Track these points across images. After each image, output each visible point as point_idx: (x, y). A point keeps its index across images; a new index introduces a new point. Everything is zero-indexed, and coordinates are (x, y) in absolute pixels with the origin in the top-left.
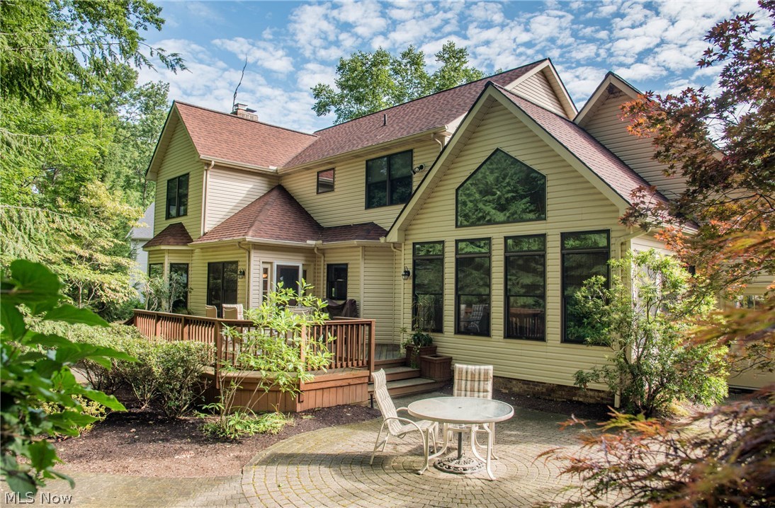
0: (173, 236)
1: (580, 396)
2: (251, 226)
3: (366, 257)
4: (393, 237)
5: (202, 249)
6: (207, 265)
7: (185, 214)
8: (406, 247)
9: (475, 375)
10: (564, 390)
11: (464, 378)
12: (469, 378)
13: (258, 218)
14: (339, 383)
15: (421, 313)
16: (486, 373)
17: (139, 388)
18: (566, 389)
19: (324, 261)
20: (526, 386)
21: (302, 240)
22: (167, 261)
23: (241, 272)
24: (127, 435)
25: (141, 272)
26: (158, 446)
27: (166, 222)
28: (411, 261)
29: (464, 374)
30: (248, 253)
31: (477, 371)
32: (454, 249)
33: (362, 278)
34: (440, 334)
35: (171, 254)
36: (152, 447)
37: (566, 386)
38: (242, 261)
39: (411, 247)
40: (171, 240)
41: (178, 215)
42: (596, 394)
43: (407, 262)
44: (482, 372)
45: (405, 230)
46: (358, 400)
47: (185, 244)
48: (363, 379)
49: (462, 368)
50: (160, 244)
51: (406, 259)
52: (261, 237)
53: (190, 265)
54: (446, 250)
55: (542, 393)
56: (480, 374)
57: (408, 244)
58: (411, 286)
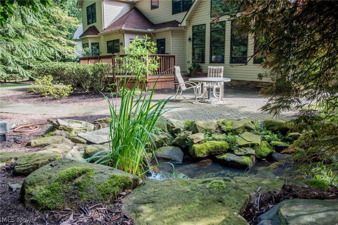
0: (91, 31)
1: (260, 85)
2: (124, 23)
3: (173, 35)
4: (184, 24)
5: (104, 35)
6: (106, 42)
7: (96, 22)
8: (190, 28)
9: (216, 70)
10: (253, 83)
11: (212, 72)
12: (214, 72)
13: (127, 20)
14: (162, 80)
15: (196, 55)
16: (221, 69)
17: (84, 84)
18: (254, 83)
19: (155, 38)
20: (238, 83)
21: (145, 29)
22: (90, 42)
23: (121, 43)
24: (82, 97)
25: (80, 46)
26: (94, 99)
27: (87, 26)
28: (192, 34)
29: (212, 70)
30: (123, 35)
31: (217, 69)
32: (209, 27)
33: (171, 44)
34: (204, 64)
35: (91, 39)
36: (91, 99)
37: (254, 82)
38: (121, 39)
39: (192, 28)
40: (91, 33)
41: (93, 23)
42: (266, 84)
43: (190, 34)
44: (219, 69)
45: (189, 21)
46: (170, 87)
47: (97, 34)
48: (172, 79)
49: (211, 68)
50: (86, 35)
51: (189, 34)
52: (128, 28)
53: (99, 43)
54: (206, 28)
55: (245, 85)
56: (218, 70)
57: (190, 27)
58: (192, 45)
